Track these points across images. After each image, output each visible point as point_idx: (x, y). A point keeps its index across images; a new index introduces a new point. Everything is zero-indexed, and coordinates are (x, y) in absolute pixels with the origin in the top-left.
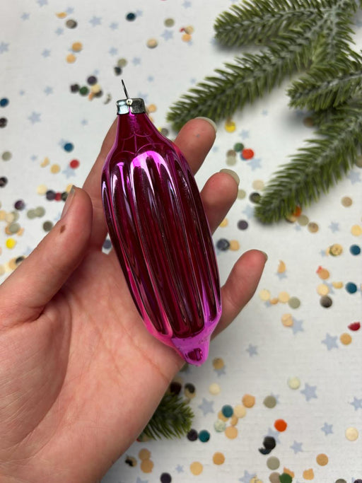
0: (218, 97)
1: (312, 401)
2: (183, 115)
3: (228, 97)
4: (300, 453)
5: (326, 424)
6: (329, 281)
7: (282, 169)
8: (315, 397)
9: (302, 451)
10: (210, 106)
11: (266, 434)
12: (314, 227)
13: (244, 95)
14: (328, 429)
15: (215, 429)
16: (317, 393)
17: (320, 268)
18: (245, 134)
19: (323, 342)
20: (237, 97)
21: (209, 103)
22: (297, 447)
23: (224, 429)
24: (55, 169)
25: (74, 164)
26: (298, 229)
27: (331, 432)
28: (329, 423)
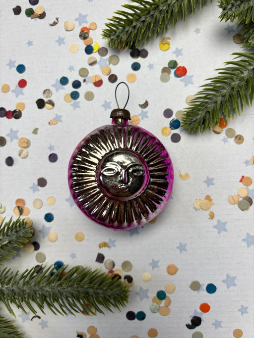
0: (152, 13)
1: (232, 288)
2: (118, 32)
3: (161, 11)
4: (220, 328)
5: (242, 306)
6: (251, 187)
7: (209, 82)
8: (235, 285)
9: (221, 327)
10: (144, 22)
11: (193, 314)
12: (239, 139)
13: (176, 10)
14: (243, 310)
15: (151, 310)
16: (236, 281)
17: (243, 177)
18: (178, 52)
19: (243, 240)
20: (170, 11)
21: (143, 19)
22: (217, 324)
23: (158, 310)
24: (6, 89)
25: (23, 84)
26: (225, 141)
27: (246, 312)
28: (245, 306)
